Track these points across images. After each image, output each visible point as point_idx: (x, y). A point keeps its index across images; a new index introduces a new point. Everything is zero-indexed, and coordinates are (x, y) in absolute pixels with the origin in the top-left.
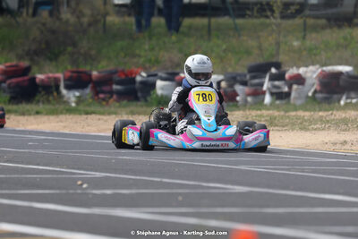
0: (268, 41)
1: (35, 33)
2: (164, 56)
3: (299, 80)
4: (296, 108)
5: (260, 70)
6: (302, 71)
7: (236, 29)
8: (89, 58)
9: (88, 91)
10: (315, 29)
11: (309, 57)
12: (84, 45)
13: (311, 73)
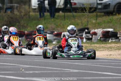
0: (84, 21)
1: (6, 18)
2: (49, 26)
3: (95, 34)
4: (94, 43)
5: (82, 30)
6: (96, 31)
7: (74, 16)
8: (24, 27)
9: (24, 38)
10: (100, 16)
11: (98, 26)
12: (22, 22)
13: (99, 31)
